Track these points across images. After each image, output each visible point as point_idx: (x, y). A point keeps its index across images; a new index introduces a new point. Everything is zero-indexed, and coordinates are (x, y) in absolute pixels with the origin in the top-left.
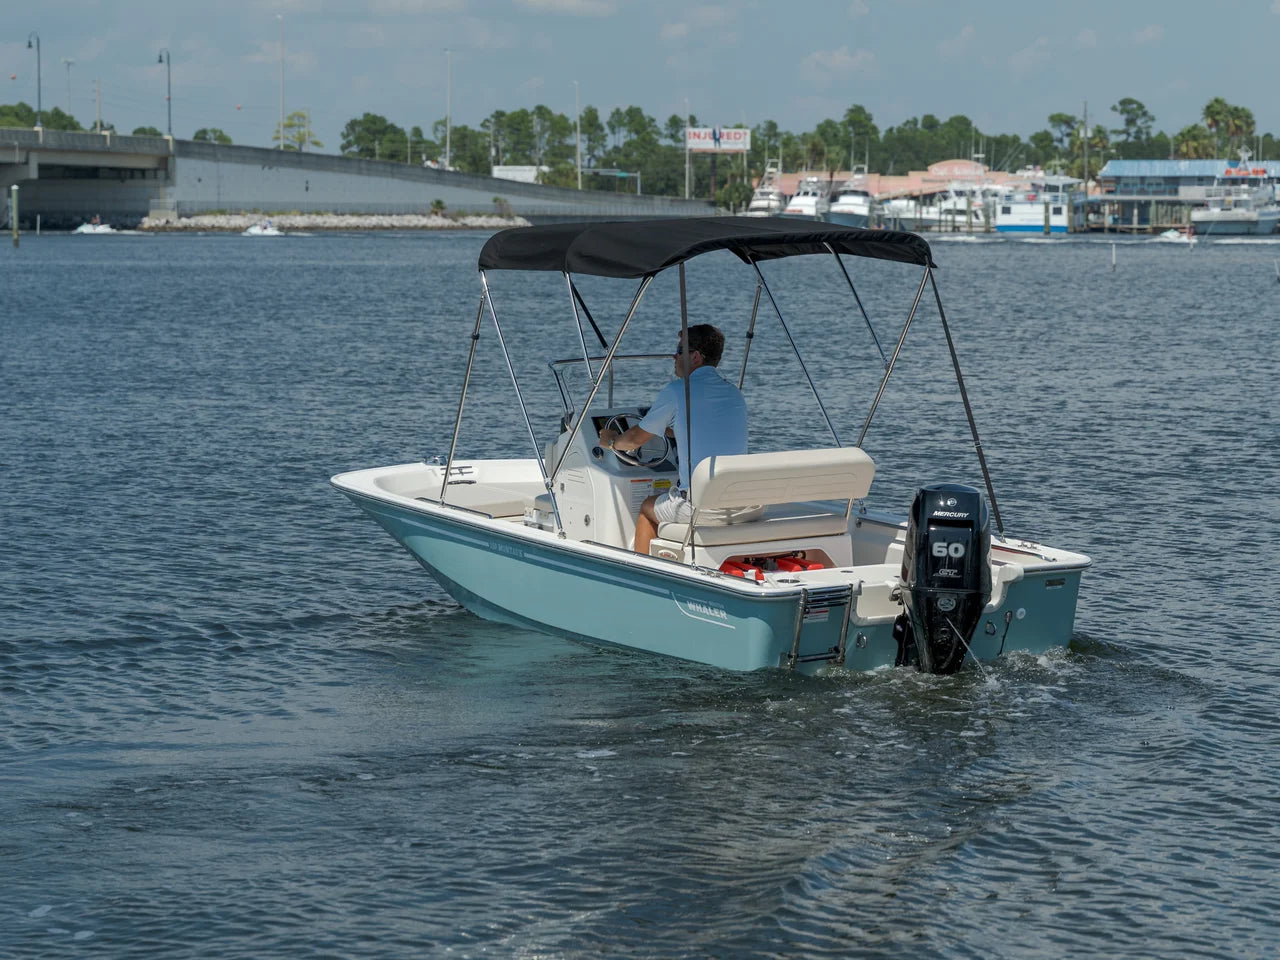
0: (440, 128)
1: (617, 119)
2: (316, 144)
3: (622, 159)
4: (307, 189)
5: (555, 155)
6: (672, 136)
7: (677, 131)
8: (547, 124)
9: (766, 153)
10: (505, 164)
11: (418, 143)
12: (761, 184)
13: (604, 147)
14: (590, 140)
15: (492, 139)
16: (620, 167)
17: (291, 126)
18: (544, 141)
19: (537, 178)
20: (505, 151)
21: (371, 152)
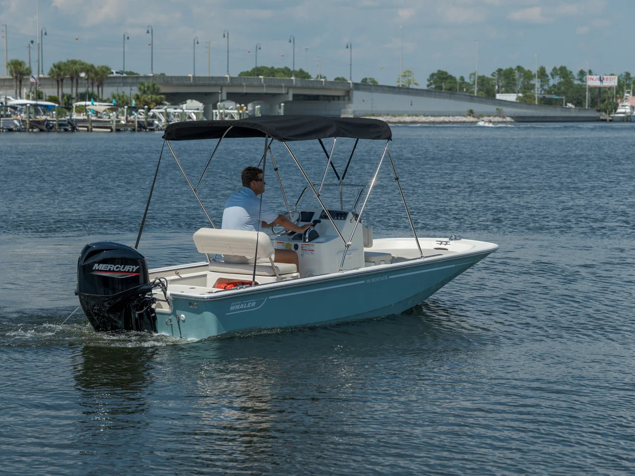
0: (472, 76)
1: (555, 72)
2: (416, 84)
3: (556, 90)
4: (411, 105)
5: (525, 88)
6: (581, 80)
7: (583, 77)
8: (522, 74)
9: (625, 87)
10: (502, 93)
11: (462, 83)
12: (622, 101)
13: (548, 85)
14: (541, 81)
15: (496, 82)
16: (556, 94)
17: (405, 76)
18: (520, 82)
19: (517, 99)
20: (502, 87)
21: (440, 88)
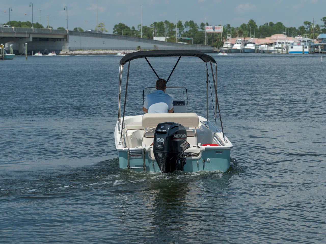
0: (140, 27)
1: (187, 24)
2: (106, 31)
3: (188, 34)
4: (104, 43)
5: (170, 34)
6: (202, 28)
7: (203, 27)
8: (168, 25)
9: (227, 33)
10: (157, 36)
11: (134, 31)
12: (226, 41)
13: (183, 31)
14: (180, 29)
15: (153, 30)
16: (188, 36)
17: (100, 27)
18: (167, 30)
19: (165, 40)
20: (157, 33)
21: (121, 33)
